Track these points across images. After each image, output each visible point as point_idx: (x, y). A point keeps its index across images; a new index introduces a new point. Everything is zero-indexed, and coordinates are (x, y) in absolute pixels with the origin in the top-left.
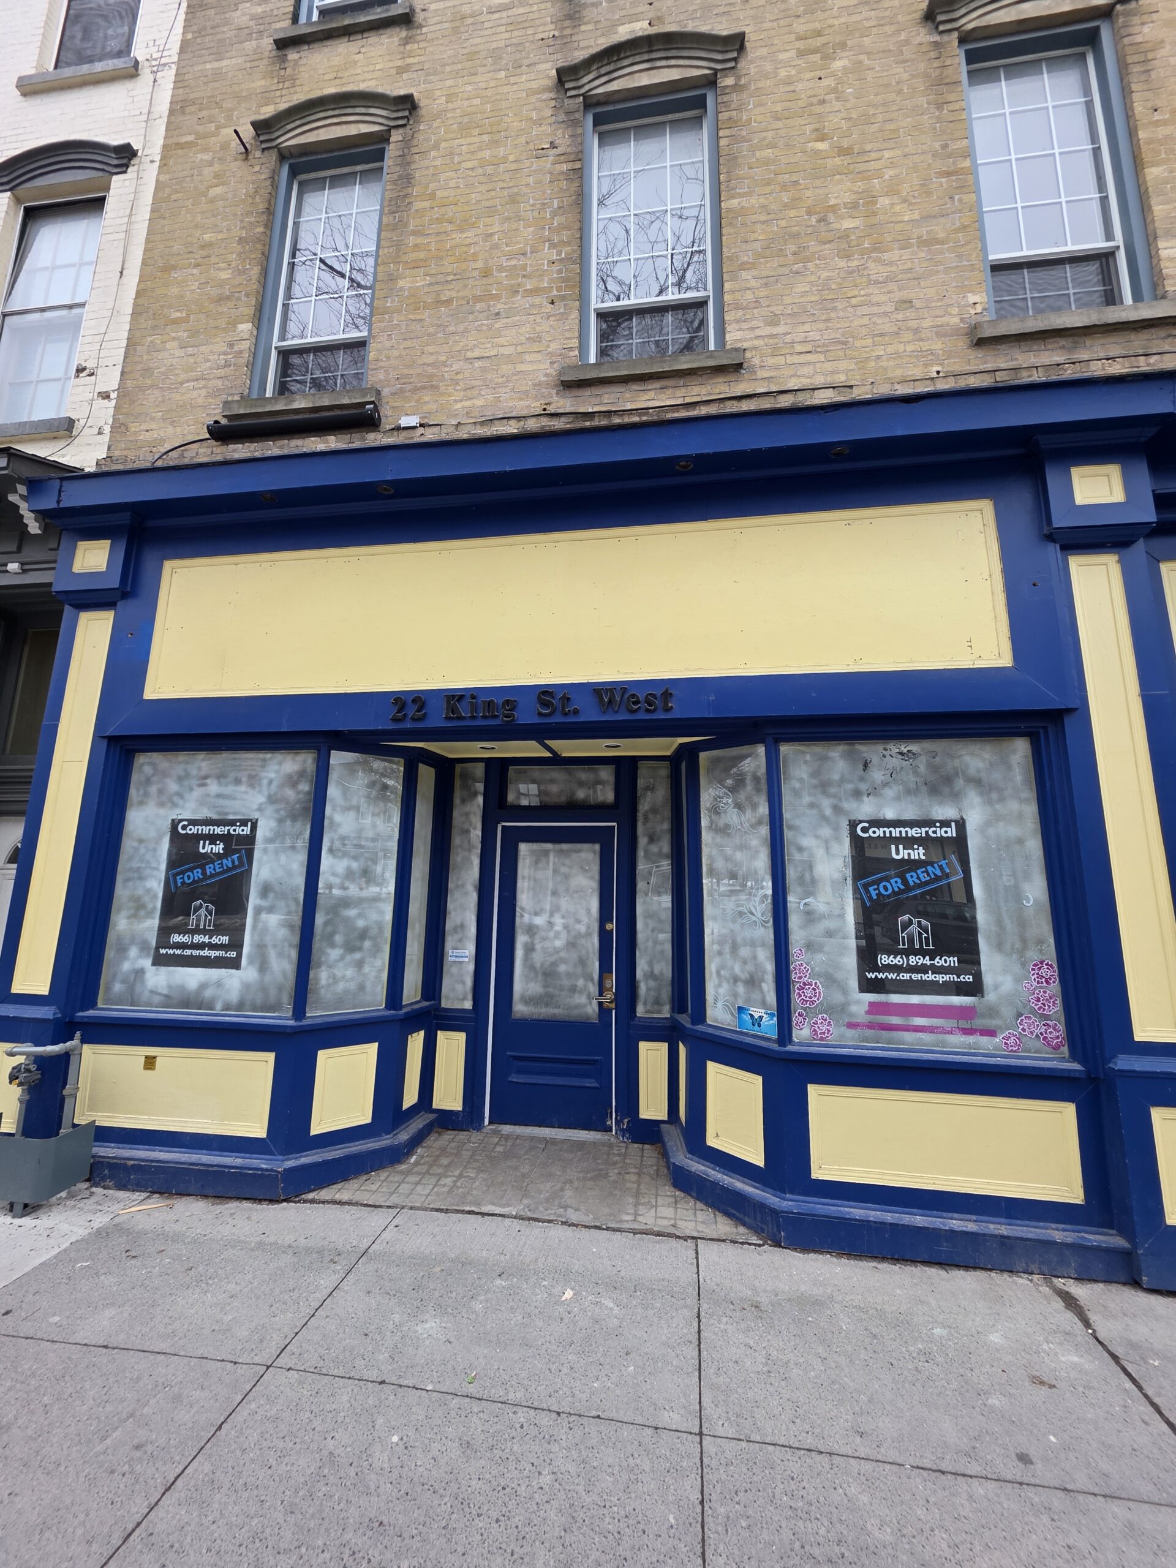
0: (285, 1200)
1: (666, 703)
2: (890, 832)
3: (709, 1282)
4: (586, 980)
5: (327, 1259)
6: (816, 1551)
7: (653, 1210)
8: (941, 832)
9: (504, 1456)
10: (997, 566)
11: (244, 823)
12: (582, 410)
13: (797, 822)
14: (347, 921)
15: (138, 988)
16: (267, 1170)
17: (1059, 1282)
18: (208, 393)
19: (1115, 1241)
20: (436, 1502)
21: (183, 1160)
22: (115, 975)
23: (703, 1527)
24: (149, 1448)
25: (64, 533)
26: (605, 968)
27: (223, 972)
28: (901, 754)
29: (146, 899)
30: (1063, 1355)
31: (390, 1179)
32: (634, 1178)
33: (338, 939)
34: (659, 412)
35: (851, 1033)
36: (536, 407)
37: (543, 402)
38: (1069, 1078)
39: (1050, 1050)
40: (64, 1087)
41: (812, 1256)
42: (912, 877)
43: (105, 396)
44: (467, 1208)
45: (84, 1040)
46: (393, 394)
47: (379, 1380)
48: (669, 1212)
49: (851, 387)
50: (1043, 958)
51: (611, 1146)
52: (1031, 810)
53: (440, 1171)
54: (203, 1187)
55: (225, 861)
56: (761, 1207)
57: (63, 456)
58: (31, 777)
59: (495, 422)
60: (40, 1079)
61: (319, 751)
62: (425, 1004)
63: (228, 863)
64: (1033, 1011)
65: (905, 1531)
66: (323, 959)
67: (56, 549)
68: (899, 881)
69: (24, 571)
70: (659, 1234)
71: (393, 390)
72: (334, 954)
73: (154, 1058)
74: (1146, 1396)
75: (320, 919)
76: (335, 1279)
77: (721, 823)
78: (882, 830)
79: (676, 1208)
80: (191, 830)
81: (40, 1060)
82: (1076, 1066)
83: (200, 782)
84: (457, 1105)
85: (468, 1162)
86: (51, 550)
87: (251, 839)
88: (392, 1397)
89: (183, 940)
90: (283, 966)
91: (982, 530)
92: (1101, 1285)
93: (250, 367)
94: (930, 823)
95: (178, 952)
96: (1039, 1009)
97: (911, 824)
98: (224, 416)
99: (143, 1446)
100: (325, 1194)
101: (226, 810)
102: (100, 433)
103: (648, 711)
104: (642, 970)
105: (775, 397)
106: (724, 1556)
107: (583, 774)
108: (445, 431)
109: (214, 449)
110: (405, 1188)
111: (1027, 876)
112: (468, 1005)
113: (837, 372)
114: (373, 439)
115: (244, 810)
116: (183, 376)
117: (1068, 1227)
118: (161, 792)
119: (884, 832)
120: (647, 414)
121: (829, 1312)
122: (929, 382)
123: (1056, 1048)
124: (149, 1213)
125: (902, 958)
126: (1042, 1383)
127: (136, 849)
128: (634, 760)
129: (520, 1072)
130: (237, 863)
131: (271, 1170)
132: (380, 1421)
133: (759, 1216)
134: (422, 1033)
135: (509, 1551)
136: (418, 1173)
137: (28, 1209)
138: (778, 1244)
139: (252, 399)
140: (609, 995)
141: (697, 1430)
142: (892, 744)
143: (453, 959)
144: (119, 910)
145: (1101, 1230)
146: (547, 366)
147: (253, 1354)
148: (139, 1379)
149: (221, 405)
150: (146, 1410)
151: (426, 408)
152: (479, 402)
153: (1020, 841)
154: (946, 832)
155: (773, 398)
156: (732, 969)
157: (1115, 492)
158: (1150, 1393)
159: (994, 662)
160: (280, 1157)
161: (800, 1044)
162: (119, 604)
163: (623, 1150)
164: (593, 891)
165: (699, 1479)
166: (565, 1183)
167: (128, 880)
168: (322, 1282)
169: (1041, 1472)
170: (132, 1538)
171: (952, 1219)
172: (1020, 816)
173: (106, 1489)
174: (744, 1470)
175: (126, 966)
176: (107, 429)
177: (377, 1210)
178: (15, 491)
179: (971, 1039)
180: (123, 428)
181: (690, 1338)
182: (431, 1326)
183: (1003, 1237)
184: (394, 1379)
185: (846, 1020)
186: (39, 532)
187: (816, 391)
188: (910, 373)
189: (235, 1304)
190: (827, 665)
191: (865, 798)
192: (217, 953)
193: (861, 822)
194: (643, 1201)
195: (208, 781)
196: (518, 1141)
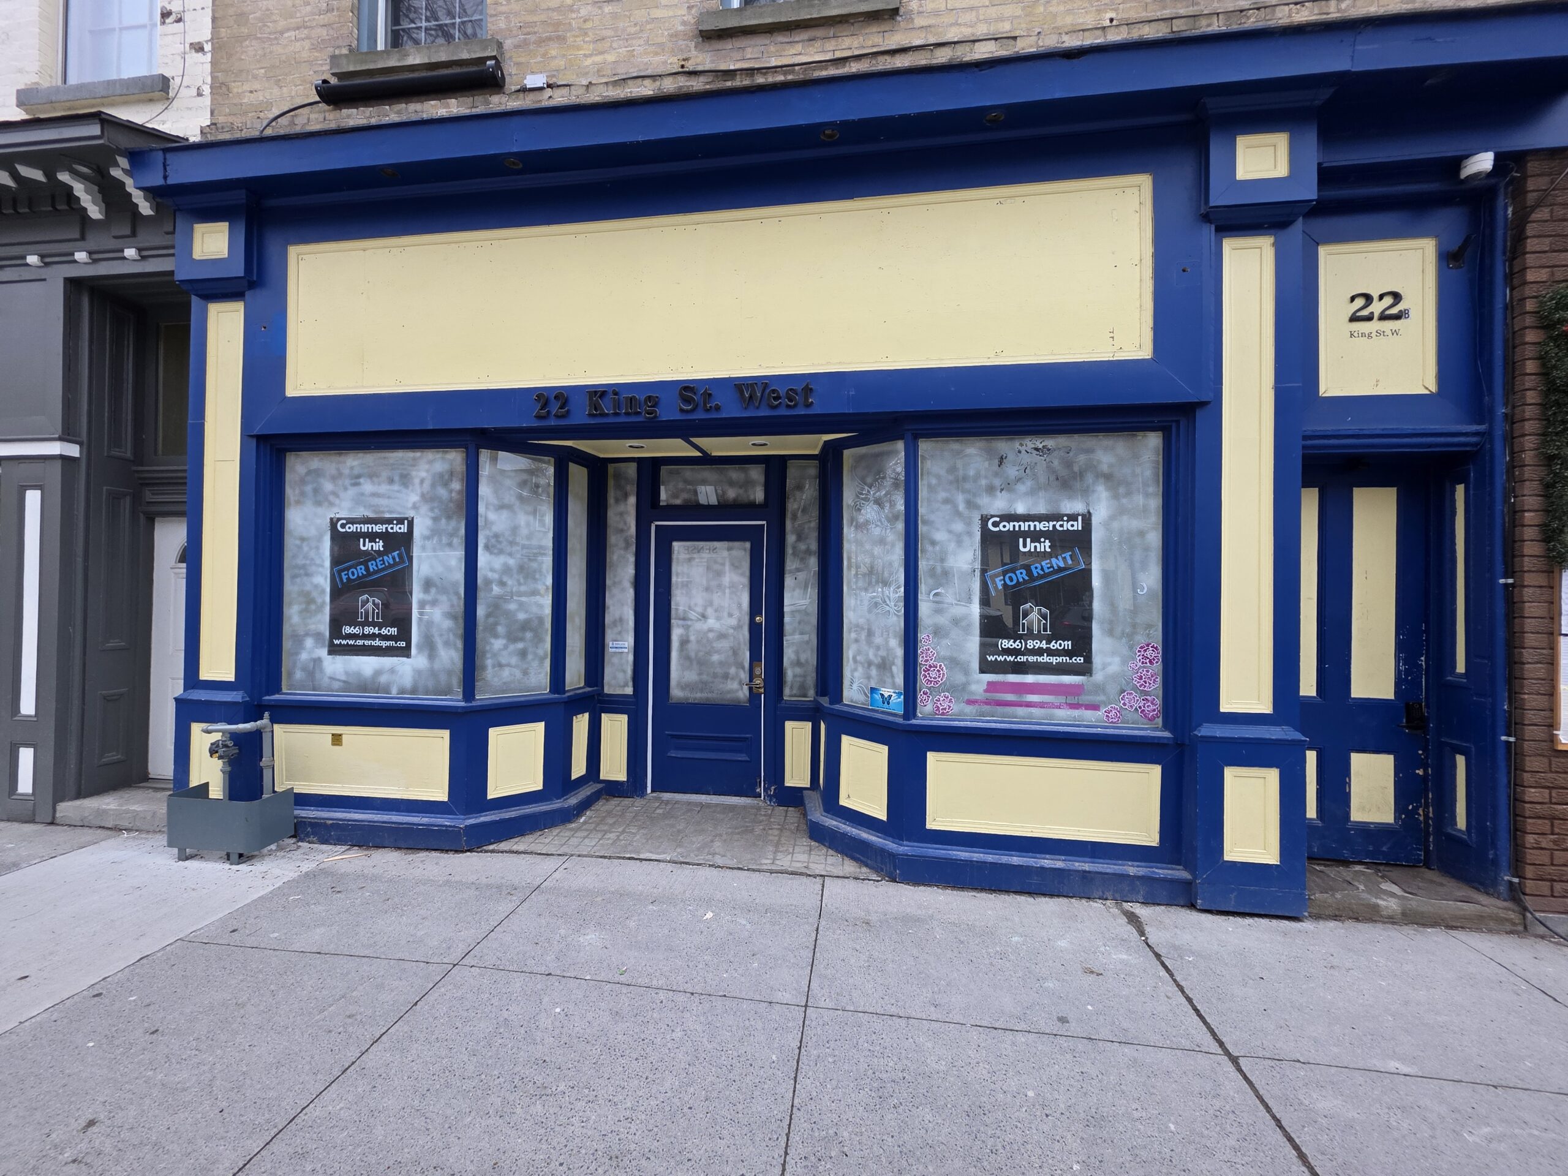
0: (469, 851)
1: (806, 399)
2: (1020, 526)
3: (829, 906)
4: (737, 668)
5: (504, 892)
6: (884, 1076)
7: (790, 856)
8: (1067, 526)
9: (646, 1020)
10: (1148, 250)
11: (400, 521)
12: (723, 67)
13: (932, 517)
14: (508, 614)
15: (318, 675)
16: (450, 826)
17: (1127, 906)
18: (313, 44)
19: (1181, 874)
20: (589, 1048)
21: (376, 819)
22: (295, 663)
23: (798, 1062)
24: (359, 1017)
25: (178, 214)
26: (755, 657)
27: (395, 660)
28: (1037, 449)
29: (315, 594)
30: (1115, 954)
31: (561, 834)
32: (776, 832)
33: (500, 629)
34: (805, 70)
35: (969, 709)
36: (673, 63)
37: (680, 57)
38: (1158, 744)
39: (1146, 721)
40: (261, 760)
41: (922, 888)
42: (1036, 568)
43: (199, 48)
44: (628, 856)
45: (274, 720)
46: (517, 47)
47: (547, 973)
48: (803, 857)
49: (1015, 38)
50: (1150, 641)
51: (759, 809)
52: (1155, 503)
53: (606, 828)
54: (396, 840)
55: (385, 558)
56: (882, 852)
57: (164, 123)
58: (186, 478)
59: (630, 82)
60: (238, 754)
61: (467, 448)
62: (588, 689)
63: (388, 559)
64: (1135, 688)
65: (956, 1064)
66: (488, 648)
67: (173, 233)
68: (1024, 572)
69: (143, 258)
70: (792, 873)
71: (516, 41)
72: (498, 644)
73: (340, 735)
74: (1175, 981)
75: (481, 611)
76: (511, 907)
77: (861, 519)
78: (1012, 524)
79: (810, 854)
80: (349, 528)
81: (235, 736)
82: (1167, 734)
83: (353, 481)
84: (622, 777)
85: (631, 821)
86: (167, 233)
87: (408, 537)
88: (557, 984)
89: (355, 631)
90: (451, 657)
91: (1138, 210)
92: (1163, 908)
93: (356, 12)
94: (1058, 517)
95: (351, 642)
96: (1141, 686)
97: (1040, 518)
98: (333, 74)
99: (353, 1016)
100: (503, 846)
101: (381, 509)
102: (200, 94)
103: (788, 406)
104: (789, 658)
105: (932, 50)
106: (812, 1078)
107: (734, 474)
108: (574, 93)
109: (327, 114)
110: (574, 841)
111: (1144, 566)
112: (629, 690)
113: (1001, 19)
114: (498, 103)
115: (399, 509)
116: (282, 24)
117: (1143, 864)
118: (316, 491)
119: (1014, 526)
120: (793, 72)
121: (927, 927)
122: (1099, 32)
123: (1152, 719)
124: (350, 861)
125: (1021, 642)
126: (1092, 972)
127: (300, 547)
128: (783, 460)
129: (678, 748)
130: (397, 560)
131: (454, 827)
132: (546, 999)
133: (879, 858)
134: (587, 715)
135: (644, 1076)
136: (587, 830)
137: (242, 858)
138: (893, 880)
139: (362, 53)
140: (758, 681)
141: (803, 1004)
142: (1028, 440)
143: (614, 650)
144: (290, 604)
145: (1169, 866)
146: (684, 11)
147: (442, 957)
148: (348, 973)
149: (328, 60)
150: (354, 994)
151: (554, 64)
152: (611, 58)
153: (1142, 534)
154: (1072, 526)
155: (929, 53)
156: (868, 655)
157: (1279, 165)
158: (1178, 979)
159: (1133, 354)
160: (462, 817)
161: (922, 719)
162: (247, 294)
163: (770, 812)
164: (744, 586)
165: (800, 1034)
166: (715, 836)
167: (294, 577)
168: (500, 908)
169: (1074, 1028)
170: (349, 1071)
171: (1044, 859)
172: (1145, 510)
173: (326, 1041)
174: (837, 1028)
175: (304, 656)
176: (207, 90)
177: (548, 858)
178: (117, 165)
179: (1076, 713)
180: (224, 89)
181: (808, 944)
182: (591, 938)
183: (1085, 871)
184: (558, 973)
185: (966, 698)
186: (152, 213)
187: (977, 44)
188: (1081, 21)
189: (426, 923)
190: (967, 358)
191: (998, 493)
192: (388, 643)
193: (993, 516)
194: (781, 849)
195: (362, 480)
196: (676, 806)
